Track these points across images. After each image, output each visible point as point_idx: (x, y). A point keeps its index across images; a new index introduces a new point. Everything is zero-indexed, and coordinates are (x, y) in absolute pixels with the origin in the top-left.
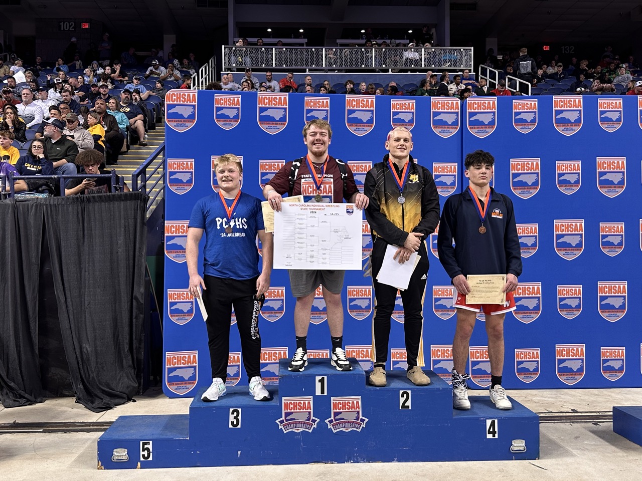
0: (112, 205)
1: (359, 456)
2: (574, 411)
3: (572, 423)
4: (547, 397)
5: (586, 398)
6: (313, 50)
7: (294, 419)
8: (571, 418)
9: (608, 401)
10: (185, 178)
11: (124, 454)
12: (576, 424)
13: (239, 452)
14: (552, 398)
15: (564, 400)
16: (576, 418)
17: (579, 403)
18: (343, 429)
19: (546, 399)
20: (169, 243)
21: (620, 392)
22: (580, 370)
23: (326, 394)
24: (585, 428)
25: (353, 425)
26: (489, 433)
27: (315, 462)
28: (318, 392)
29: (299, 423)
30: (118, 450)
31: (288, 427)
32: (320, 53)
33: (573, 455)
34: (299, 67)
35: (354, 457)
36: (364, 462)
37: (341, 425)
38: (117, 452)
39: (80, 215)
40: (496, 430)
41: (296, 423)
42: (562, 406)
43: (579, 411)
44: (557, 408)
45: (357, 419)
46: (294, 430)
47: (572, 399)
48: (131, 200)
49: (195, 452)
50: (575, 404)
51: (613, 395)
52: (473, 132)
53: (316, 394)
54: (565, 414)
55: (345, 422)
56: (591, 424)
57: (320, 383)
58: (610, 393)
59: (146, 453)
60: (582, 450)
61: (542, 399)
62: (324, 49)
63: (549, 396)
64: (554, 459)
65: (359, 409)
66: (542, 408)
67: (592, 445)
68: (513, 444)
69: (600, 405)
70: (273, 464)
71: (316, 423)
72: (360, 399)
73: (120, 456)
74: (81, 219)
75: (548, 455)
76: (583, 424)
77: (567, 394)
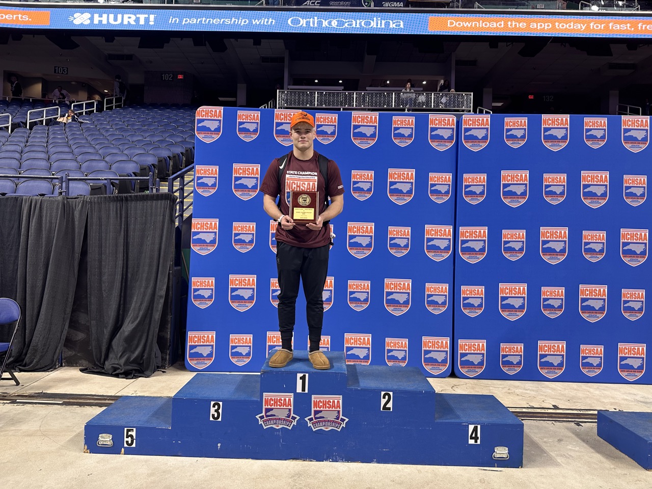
0: (145, 203)
1: (337, 455)
2: (556, 407)
3: (554, 422)
4: (529, 389)
5: (566, 392)
6: (347, 93)
7: (274, 416)
8: (553, 415)
9: (587, 398)
10: (210, 182)
11: (109, 440)
12: (558, 424)
13: (219, 445)
14: (533, 391)
15: (545, 394)
16: (557, 416)
17: (560, 398)
18: (323, 428)
19: (528, 392)
20: (195, 238)
21: (598, 388)
22: (560, 365)
23: (306, 391)
24: (568, 429)
25: (333, 425)
26: (470, 439)
27: (293, 459)
28: (299, 389)
29: (279, 419)
30: (104, 435)
31: (268, 423)
32: (352, 96)
33: (557, 465)
34: (335, 107)
35: (333, 456)
36: (343, 462)
37: (321, 423)
38: (102, 437)
39: (119, 212)
40: (479, 435)
41: (276, 419)
42: (543, 401)
43: (560, 407)
44: (538, 402)
45: (338, 419)
46: (274, 426)
47: (553, 393)
48: (161, 199)
49: (177, 442)
50: (556, 398)
51: (591, 390)
52: (468, 145)
53: (297, 392)
54: (546, 411)
55: (325, 421)
56: (573, 424)
57: (301, 380)
58: (589, 388)
59: (129, 440)
60: (566, 457)
61: (524, 391)
62: (355, 93)
63: (531, 388)
64: (538, 469)
65: (340, 408)
66: (525, 402)
67: (576, 451)
68: (496, 451)
69: (580, 401)
70: (252, 459)
71: (296, 420)
72: (341, 398)
73: (105, 441)
74: (119, 215)
75: (533, 462)
76: (565, 424)
77: (548, 387)
